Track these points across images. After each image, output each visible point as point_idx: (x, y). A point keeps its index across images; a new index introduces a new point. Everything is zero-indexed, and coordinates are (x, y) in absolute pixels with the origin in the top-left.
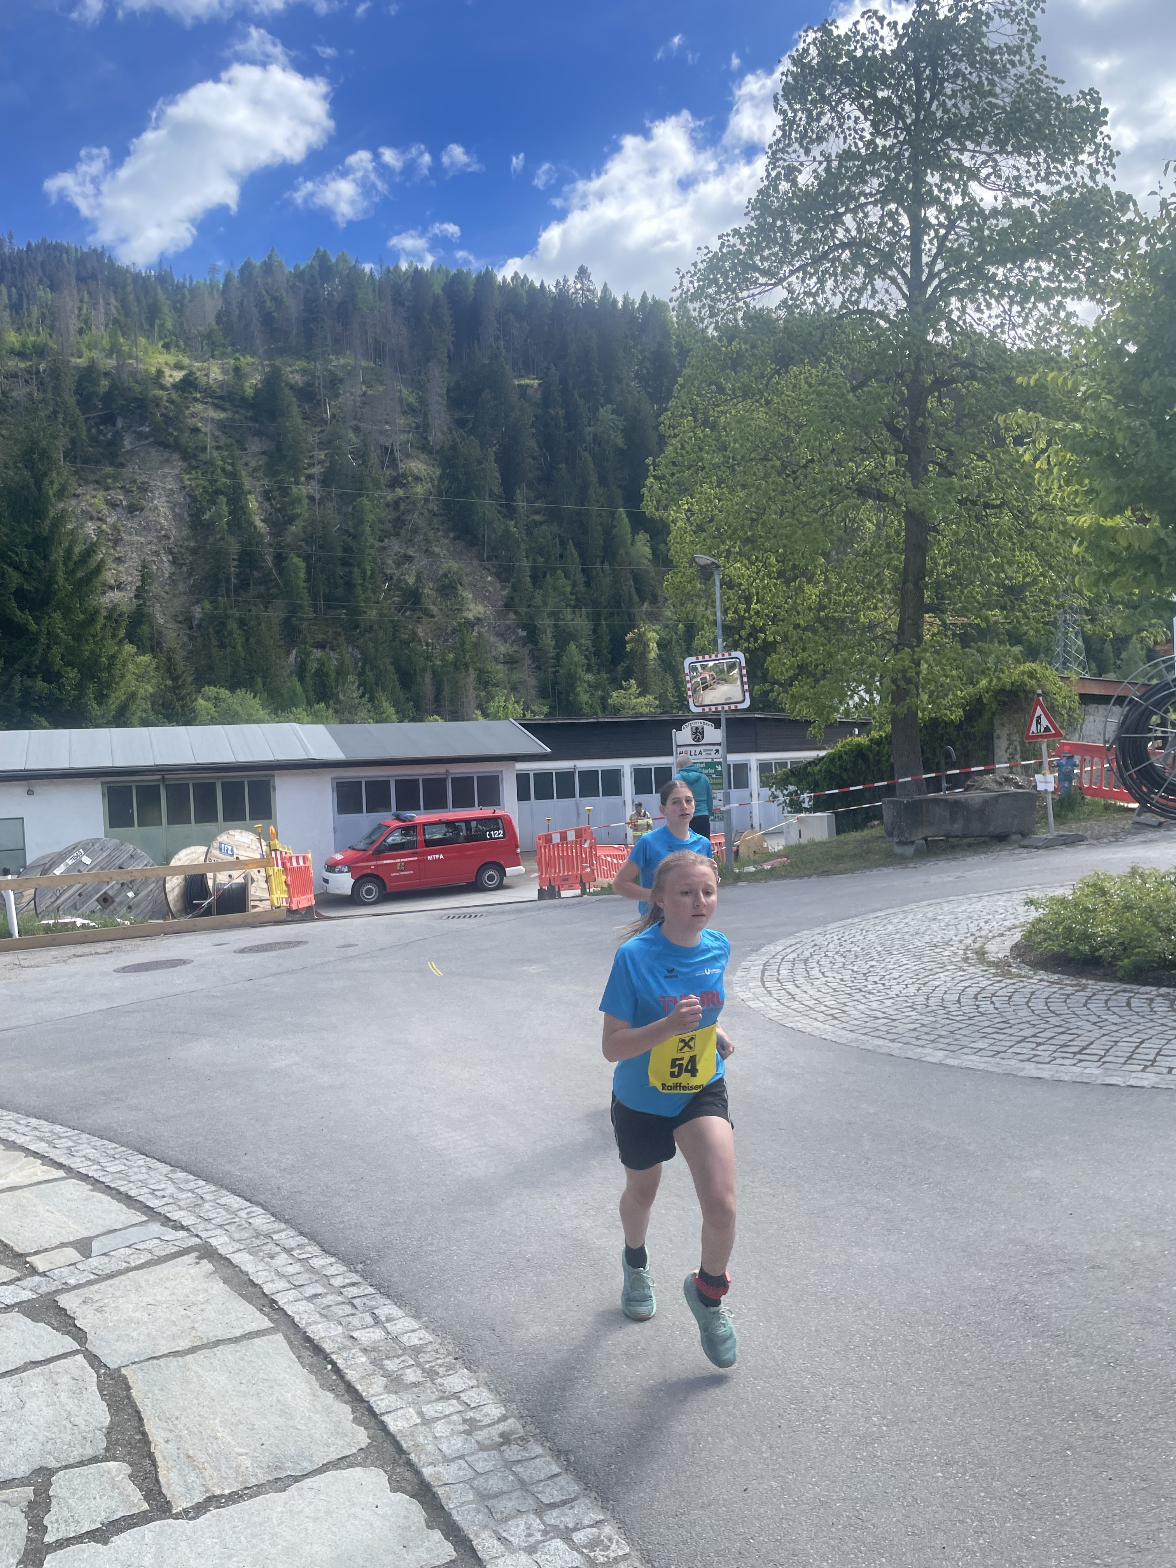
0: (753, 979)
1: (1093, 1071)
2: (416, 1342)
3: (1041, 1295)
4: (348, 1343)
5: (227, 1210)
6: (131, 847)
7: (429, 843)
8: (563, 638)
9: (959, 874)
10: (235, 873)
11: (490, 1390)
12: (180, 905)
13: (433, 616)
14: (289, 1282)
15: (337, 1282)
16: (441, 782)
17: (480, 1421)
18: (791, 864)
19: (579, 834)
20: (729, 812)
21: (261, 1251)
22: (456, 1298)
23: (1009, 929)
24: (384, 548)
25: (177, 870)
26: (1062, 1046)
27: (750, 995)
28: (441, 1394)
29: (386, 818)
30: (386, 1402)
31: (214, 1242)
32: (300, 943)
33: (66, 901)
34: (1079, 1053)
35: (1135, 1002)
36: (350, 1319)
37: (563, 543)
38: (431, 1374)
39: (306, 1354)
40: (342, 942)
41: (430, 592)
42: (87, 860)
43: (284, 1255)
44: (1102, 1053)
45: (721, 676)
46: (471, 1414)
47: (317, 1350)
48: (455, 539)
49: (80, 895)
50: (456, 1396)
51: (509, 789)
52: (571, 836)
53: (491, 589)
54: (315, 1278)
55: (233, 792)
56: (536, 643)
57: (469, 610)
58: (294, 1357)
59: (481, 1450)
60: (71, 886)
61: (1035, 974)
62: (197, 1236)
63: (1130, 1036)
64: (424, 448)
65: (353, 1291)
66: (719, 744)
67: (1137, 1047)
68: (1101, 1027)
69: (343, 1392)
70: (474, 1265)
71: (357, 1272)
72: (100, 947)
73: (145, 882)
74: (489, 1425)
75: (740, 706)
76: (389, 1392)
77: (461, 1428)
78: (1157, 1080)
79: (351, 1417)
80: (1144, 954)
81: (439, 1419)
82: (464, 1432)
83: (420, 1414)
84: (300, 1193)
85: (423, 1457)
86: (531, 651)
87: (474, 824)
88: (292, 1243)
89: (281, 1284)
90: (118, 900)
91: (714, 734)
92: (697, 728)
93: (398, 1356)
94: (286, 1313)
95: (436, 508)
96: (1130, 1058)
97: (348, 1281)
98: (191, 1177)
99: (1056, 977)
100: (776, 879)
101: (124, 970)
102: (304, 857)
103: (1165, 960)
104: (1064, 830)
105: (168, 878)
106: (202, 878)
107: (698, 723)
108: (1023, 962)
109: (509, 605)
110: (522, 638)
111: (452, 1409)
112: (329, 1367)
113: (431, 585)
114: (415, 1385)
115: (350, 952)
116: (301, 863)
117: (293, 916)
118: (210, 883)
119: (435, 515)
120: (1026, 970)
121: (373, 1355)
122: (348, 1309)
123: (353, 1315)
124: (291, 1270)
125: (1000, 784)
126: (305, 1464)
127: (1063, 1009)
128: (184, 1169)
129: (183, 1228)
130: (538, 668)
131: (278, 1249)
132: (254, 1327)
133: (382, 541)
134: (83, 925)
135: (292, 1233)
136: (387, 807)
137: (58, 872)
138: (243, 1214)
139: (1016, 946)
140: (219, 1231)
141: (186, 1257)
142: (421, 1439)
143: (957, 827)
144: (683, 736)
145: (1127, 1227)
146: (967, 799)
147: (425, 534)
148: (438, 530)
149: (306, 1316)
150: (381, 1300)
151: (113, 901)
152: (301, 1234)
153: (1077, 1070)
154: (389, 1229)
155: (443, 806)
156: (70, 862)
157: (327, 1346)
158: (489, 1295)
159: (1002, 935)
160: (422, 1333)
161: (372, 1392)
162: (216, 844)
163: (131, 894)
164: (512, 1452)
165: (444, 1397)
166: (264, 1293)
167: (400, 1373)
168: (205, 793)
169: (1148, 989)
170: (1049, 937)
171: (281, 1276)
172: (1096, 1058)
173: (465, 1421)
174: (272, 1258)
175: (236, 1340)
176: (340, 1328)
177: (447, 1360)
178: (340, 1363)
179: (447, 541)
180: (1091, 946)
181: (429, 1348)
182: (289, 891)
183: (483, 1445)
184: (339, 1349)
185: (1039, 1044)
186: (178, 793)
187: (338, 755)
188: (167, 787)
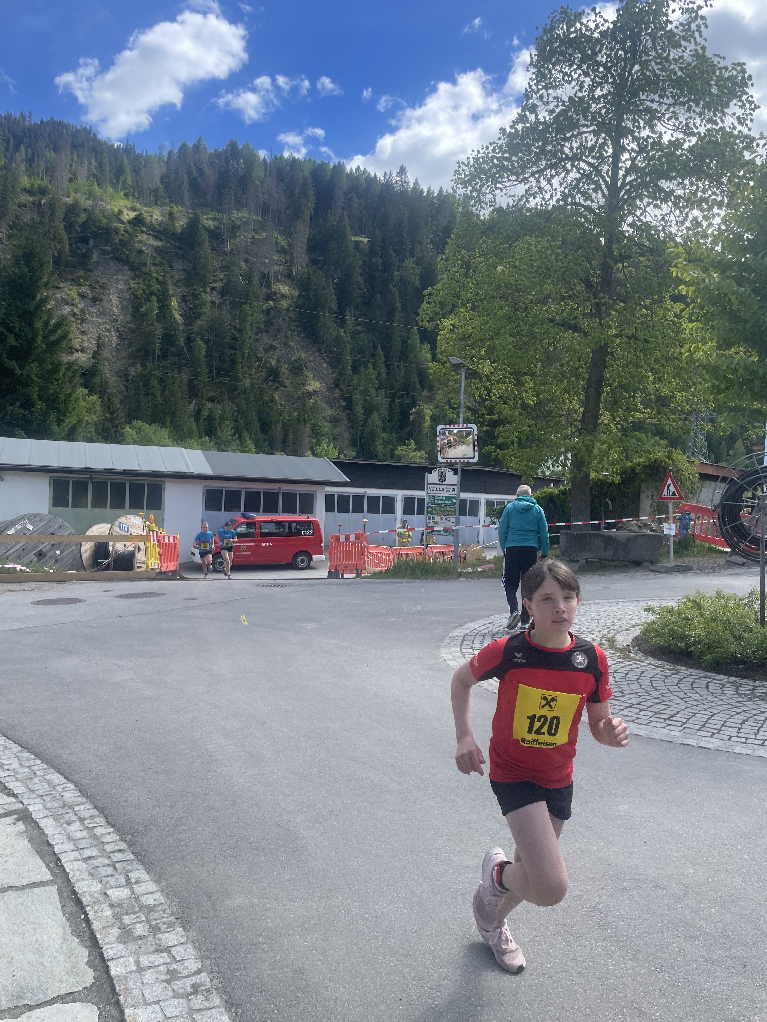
0: (455, 646)
1: (676, 733)
2: (151, 902)
3: (614, 906)
4: (101, 898)
5: (49, 784)
6: (61, 520)
7: (263, 535)
8: (369, 409)
9: (605, 585)
10: (128, 544)
11: (195, 947)
12: (90, 562)
13: (286, 387)
14: (75, 844)
15: (109, 848)
16: (276, 495)
17: (180, 973)
18: (496, 569)
19: (358, 537)
20: (458, 530)
21: (63, 818)
22: (190, 869)
23: (633, 626)
24: (258, 340)
25: (90, 539)
26: (657, 713)
27: (451, 657)
28: (157, 947)
29: (237, 515)
30: (114, 951)
31: (31, 808)
32: (160, 594)
33: (13, 553)
34: (669, 719)
35: (711, 686)
36: (109, 879)
37: (375, 346)
38: (155, 929)
39: (70, 904)
40: (188, 596)
41: (285, 371)
42: (30, 527)
43: (78, 823)
44: (684, 720)
45: (461, 440)
46: (175, 966)
47: (78, 902)
48: (305, 337)
49: (23, 550)
50: (168, 950)
51: (320, 504)
52: (353, 538)
53: (325, 372)
54: (94, 843)
55: (136, 490)
56: (351, 410)
57: (310, 385)
58: (59, 906)
59: (174, 997)
60: (18, 543)
61: (646, 659)
62: (21, 802)
63: (705, 710)
64: (289, 276)
65: (119, 856)
66: (456, 485)
67: (709, 719)
68: (686, 702)
69: (87, 938)
70: (210, 844)
71: (125, 841)
72: (27, 586)
73: (69, 545)
74: (186, 977)
75: (471, 461)
76: (120, 942)
77: (164, 977)
78: (720, 744)
79: (86, 960)
80: (721, 652)
81: (150, 968)
82: (165, 981)
83: (137, 962)
84: (104, 776)
85: (129, 999)
86: (348, 416)
87: (294, 525)
88: (87, 814)
89: (69, 846)
90: (49, 555)
91: (452, 478)
92: (442, 473)
93: (135, 913)
94: (64, 870)
95: (294, 316)
96: (703, 726)
97: (117, 848)
98: (33, 757)
99: (660, 662)
100: (485, 578)
101: (39, 603)
102: (174, 537)
103: (736, 657)
104: (680, 562)
105: (83, 543)
106: (106, 545)
107: (443, 470)
108: (639, 650)
109: (336, 384)
110: (343, 406)
111: (161, 961)
112: (83, 916)
113: (286, 366)
114: (141, 937)
115: (192, 603)
116: (172, 541)
117: (162, 576)
118: (111, 549)
119: (293, 321)
120: (641, 656)
121: (118, 910)
122: (110, 870)
123: (112, 875)
124: (79, 835)
125: (640, 528)
126: (41, 996)
127: (661, 686)
128: (29, 750)
129: (14, 795)
130: (352, 427)
131: (75, 818)
132: (38, 878)
133: (257, 335)
134: (21, 570)
135: (89, 806)
136: (238, 508)
137: (10, 532)
138: (59, 789)
139: (636, 638)
140: (38, 800)
141: (8, 818)
142: (131, 984)
143: (609, 554)
144: (432, 477)
145: (684, 856)
146: (616, 536)
147: (285, 333)
148: (294, 330)
149: (77, 874)
150: (136, 865)
151: (45, 556)
152: (95, 807)
153: (665, 731)
154: (157, 810)
155: (274, 510)
156: (18, 527)
157: (85, 900)
158: (214, 869)
159: (628, 630)
160: (158, 895)
161: (107, 940)
162: (117, 523)
163: (58, 552)
164: (198, 1001)
165: (159, 950)
166: (54, 852)
167: (132, 926)
168: (118, 489)
169: (722, 677)
170: (658, 635)
171: (70, 838)
172: (680, 724)
173: (169, 971)
174: (69, 824)
175: (22, 888)
176: (100, 886)
177: (170, 919)
178: (91, 914)
179: (299, 338)
180: (686, 644)
181: (160, 908)
182: (160, 558)
183: (178, 994)
184: (94, 902)
185: (641, 710)
186: (100, 487)
187: (208, 471)
188: (93, 483)
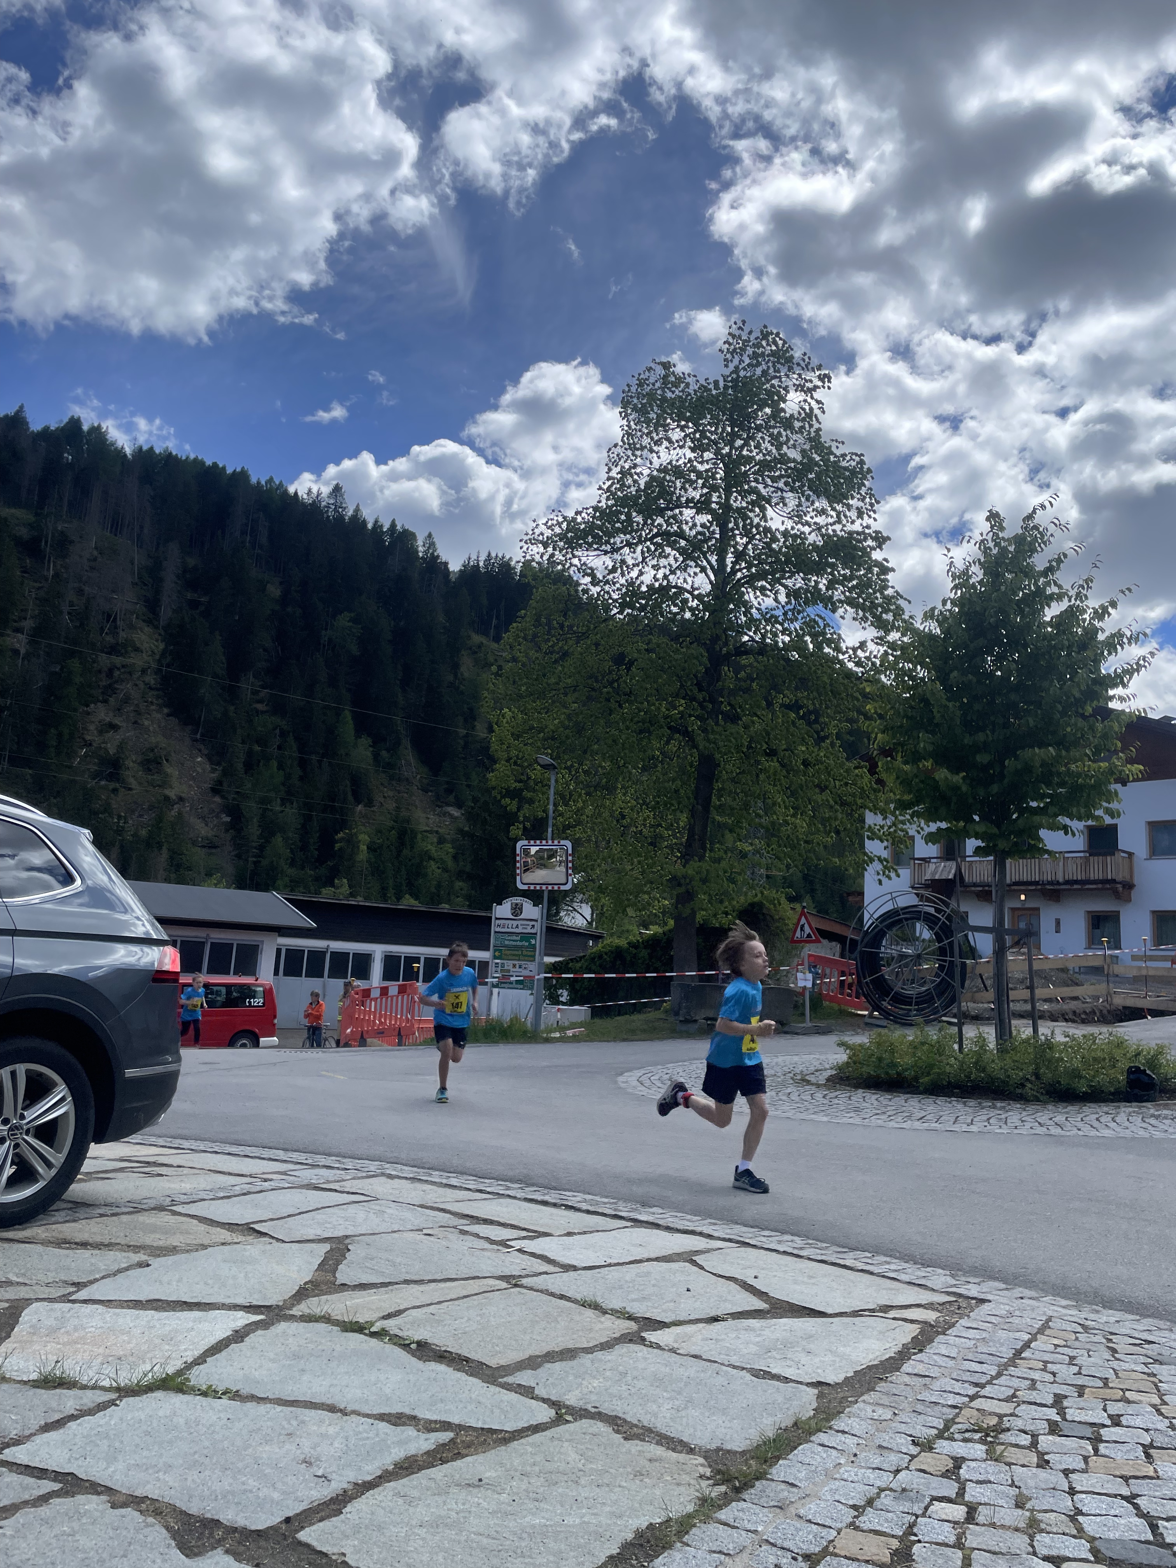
8: (269, 829)
13: (130, 789)
24: (88, 714)
37: (283, 734)
41: (131, 764)
48: (168, 715)
53: (199, 770)
56: (240, 830)
64: (151, 621)
86: (234, 838)
95: (153, 682)
109: (215, 790)
110: (225, 823)
113: (134, 757)
119: (150, 688)
130: (239, 856)
133: (87, 706)
147: (137, 705)
148: (152, 703)
179: (159, 716)
